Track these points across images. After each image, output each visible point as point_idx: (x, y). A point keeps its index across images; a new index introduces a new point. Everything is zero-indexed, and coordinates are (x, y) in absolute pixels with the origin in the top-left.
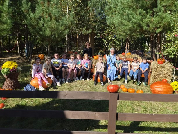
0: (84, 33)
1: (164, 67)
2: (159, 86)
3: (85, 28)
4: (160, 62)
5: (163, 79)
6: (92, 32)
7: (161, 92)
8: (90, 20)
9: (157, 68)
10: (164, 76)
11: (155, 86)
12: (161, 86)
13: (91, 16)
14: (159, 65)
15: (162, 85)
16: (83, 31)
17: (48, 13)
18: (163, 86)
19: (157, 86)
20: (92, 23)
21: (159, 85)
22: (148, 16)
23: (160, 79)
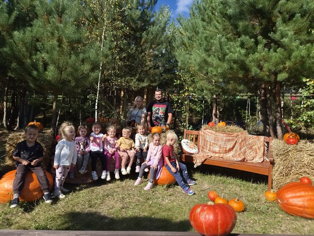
0: (135, 87)
1: (301, 151)
2: (298, 194)
3: (137, 77)
4: (291, 140)
5: (301, 177)
6: (149, 86)
7: (304, 207)
8: (147, 64)
9: (286, 153)
10: (303, 170)
11: (289, 195)
12: (303, 194)
13: (147, 57)
14: (291, 147)
15: (304, 191)
16: (133, 83)
17: (57, 36)
18: (307, 193)
19: (294, 195)
20: (149, 70)
21: (297, 192)
22: (260, 47)
23: (295, 177)
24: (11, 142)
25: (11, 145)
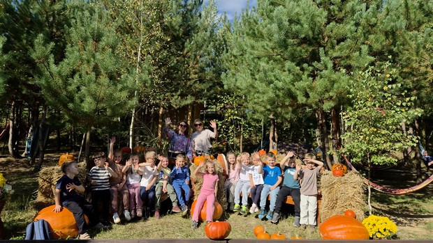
0: (176, 105)
1: (345, 183)
4: (337, 172)
5: (346, 210)
6: (194, 102)
8: (190, 77)
9: (331, 186)
10: (347, 203)
11: (329, 228)
12: (342, 226)
13: (191, 69)
14: (336, 179)
16: (174, 100)
17: (92, 64)
18: (345, 226)
19: (333, 228)
20: (194, 84)
22: (304, 77)
23: (340, 210)
24: (45, 177)
25: (45, 180)
